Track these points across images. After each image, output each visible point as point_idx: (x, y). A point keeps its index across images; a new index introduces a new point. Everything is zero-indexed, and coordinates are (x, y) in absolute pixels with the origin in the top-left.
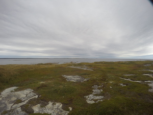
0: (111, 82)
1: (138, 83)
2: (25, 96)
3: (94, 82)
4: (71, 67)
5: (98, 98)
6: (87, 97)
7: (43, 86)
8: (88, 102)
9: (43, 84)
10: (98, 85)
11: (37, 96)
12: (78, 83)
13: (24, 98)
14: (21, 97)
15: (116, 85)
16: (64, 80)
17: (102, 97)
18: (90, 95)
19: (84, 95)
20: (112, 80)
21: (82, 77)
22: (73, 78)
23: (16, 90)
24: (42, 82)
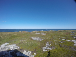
0: (55, 41)
1: (69, 41)
2: (12, 47)
3: (47, 41)
4: (35, 33)
5: (49, 48)
6: (43, 48)
7: (21, 43)
8: (44, 51)
9: (21, 42)
10: (49, 42)
11: (18, 48)
12: (39, 41)
13: (12, 49)
14: (10, 48)
15: (58, 42)
16: (32, 39)
17: (51, 48)
18: (45, 47)
19: (42, 47)
20: (56, 40)
21: (41, 38)
22: (36, 39)
23: (8, 45)
24: (21, 41)
